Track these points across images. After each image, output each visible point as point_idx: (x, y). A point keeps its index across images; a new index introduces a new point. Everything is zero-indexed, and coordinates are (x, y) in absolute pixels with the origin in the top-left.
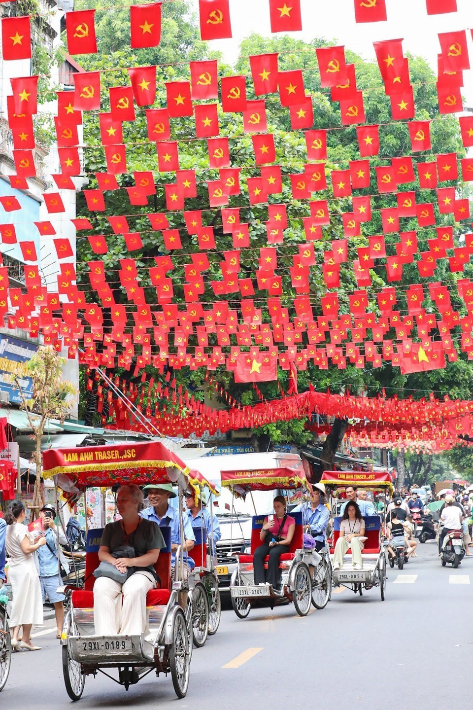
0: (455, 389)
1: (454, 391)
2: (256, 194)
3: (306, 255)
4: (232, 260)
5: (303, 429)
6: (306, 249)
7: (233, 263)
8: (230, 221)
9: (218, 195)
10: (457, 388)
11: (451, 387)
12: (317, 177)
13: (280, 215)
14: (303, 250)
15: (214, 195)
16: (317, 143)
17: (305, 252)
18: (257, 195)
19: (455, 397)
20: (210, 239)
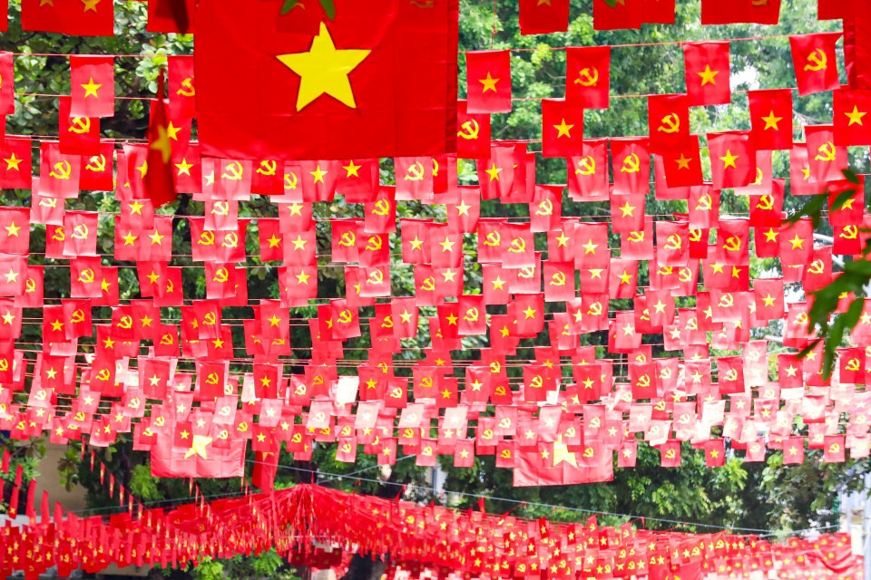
0: (666, 490)
1: (665, 494)
2: (272, 245)
3: (344, 319)
4: (207, 316)
5: (280, 564)
6: (345, 308)
7: (209, 321)
8: (219, 277)
9: (206, 241)
10: (672, 487)
11: (657, 484)
12: (376, 244)
13: (306, 274)
14: (338, 310)
15: (200, 242)
16: (381, 206)
17: (343, 314)
18: (274, 247)
19: (666, 509)
20: (174, 289)
